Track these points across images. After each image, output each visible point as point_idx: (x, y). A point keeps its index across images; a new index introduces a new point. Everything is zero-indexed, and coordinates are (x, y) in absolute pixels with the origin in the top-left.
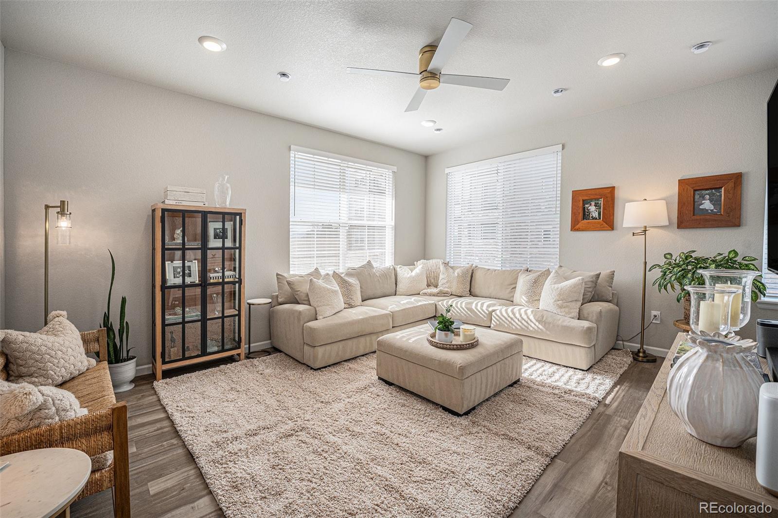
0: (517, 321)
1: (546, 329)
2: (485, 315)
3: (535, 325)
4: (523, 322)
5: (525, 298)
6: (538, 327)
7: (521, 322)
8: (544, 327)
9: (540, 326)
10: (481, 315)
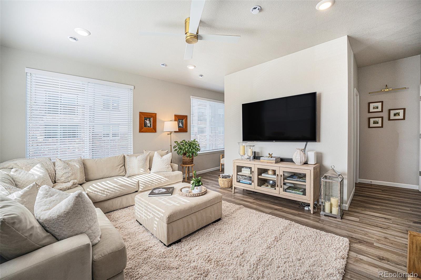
0: (155, 181)
1: (169, 179)
2: (135, 185)
3: (164, 179)
4: (158, 180)
5: (143, 170)
6: (166, 180)
7: (157, 181)
8: (168, 179)
9: (167, 179)
10: (132, 186)
